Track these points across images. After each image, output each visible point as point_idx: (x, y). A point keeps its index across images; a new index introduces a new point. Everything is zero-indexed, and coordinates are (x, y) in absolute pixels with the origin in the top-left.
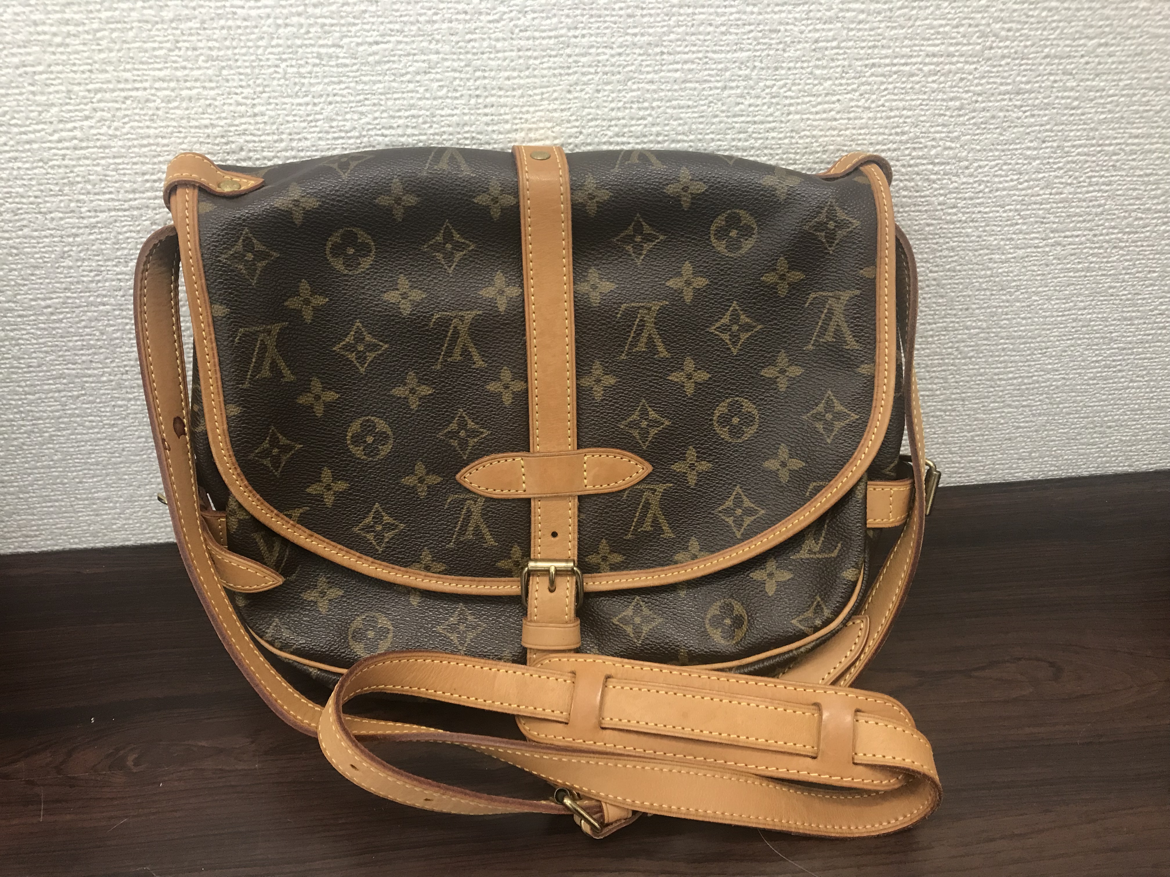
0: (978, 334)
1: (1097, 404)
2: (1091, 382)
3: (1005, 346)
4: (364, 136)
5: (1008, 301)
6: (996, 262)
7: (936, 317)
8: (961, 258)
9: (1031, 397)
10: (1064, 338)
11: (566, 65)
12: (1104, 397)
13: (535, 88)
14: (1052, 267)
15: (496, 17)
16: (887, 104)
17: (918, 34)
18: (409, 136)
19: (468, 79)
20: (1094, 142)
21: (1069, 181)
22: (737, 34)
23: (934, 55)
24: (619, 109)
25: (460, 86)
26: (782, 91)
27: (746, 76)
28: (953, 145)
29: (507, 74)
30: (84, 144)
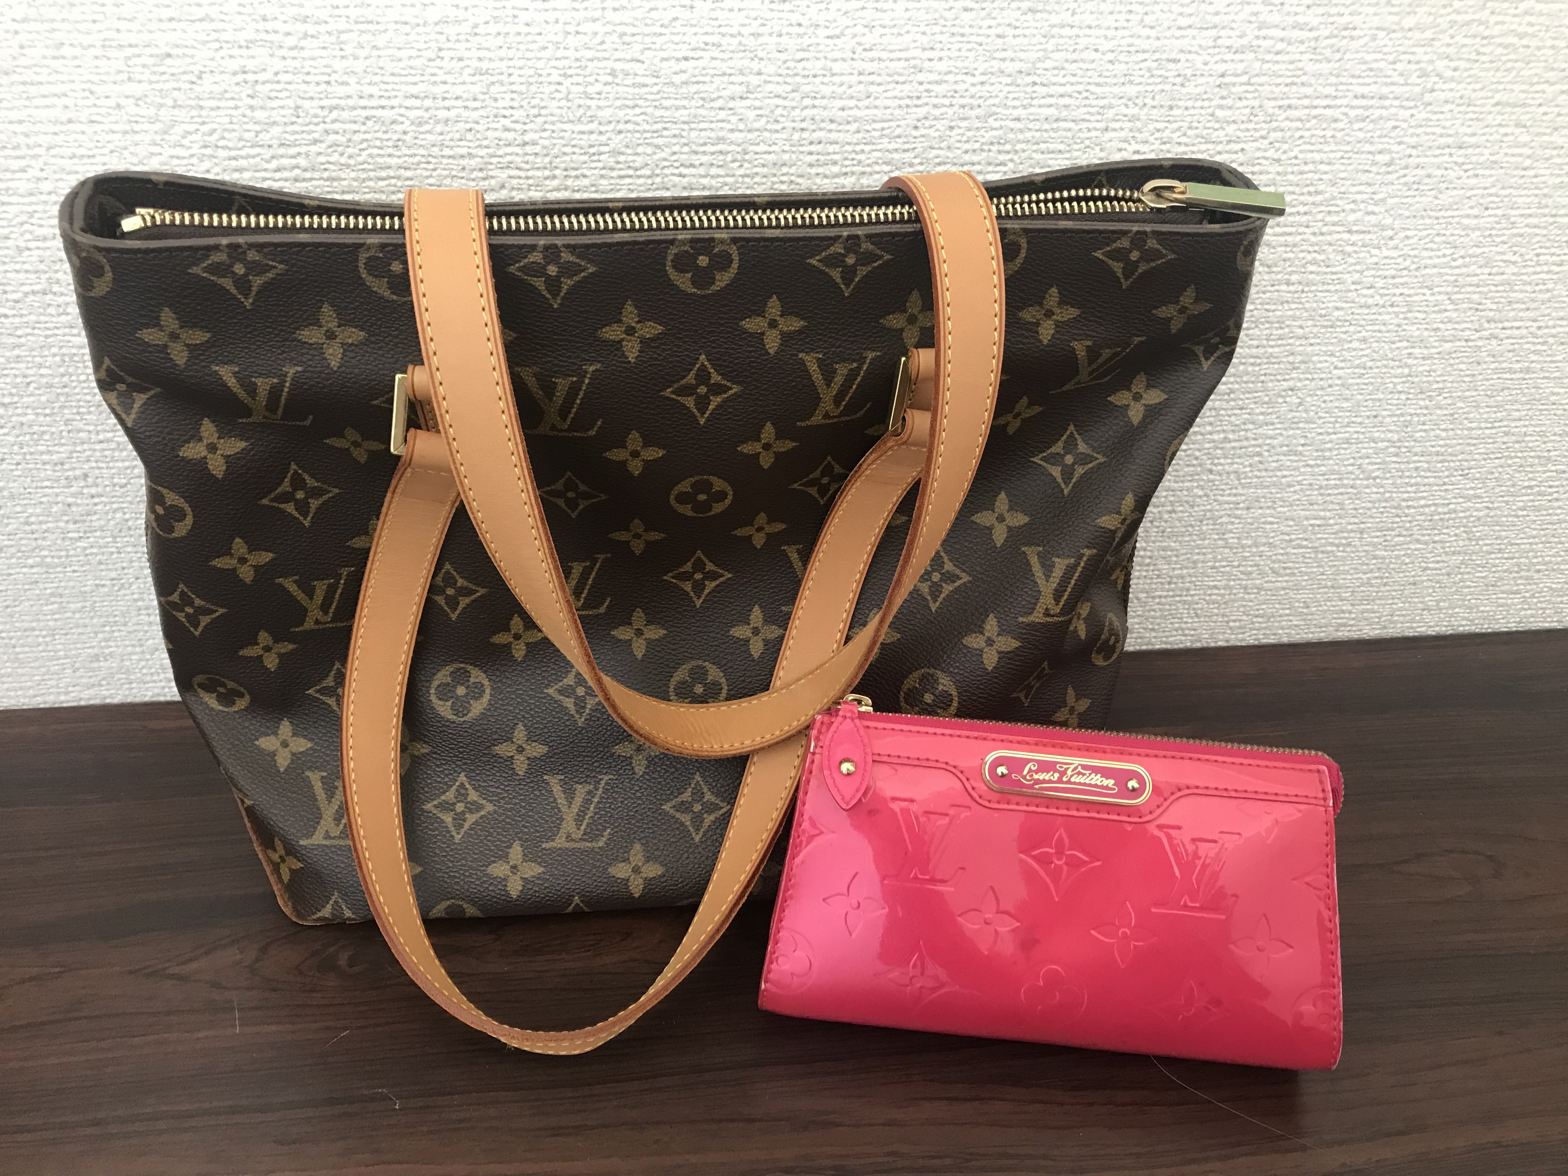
0: (1387, 447)
1: (1525, 541)
2: (1520, 513)
3: (1419, 465)
4: (658, 175)
5: (1427, 408)
6: (1416, 358)
7: (1337, 425)
8: (1374, 351)
9: (1445, 531)
10: (1492, 456)
11: (915, 94)
12: (1534, 533)
13: (874, 121)
14: (1485, 366)
15: (837, 32)
16: (1300, 156)
17: (1346, 70)
18: (712, 177)
19: (793, 108)
20: (1546, 211)
21: (1513, 259)
22: (1127, 63)
23: (1363, 97)
24: (974, 151)
25: (782, 116)
26: (1175, 135)
27: (1133, 116)
28: (1376, 209)
29: (840, 103)
30: (308, 175)
